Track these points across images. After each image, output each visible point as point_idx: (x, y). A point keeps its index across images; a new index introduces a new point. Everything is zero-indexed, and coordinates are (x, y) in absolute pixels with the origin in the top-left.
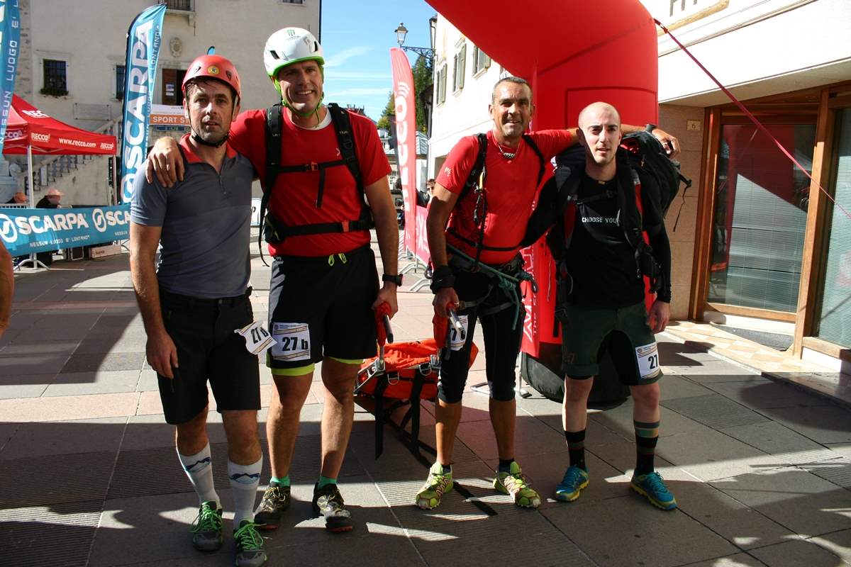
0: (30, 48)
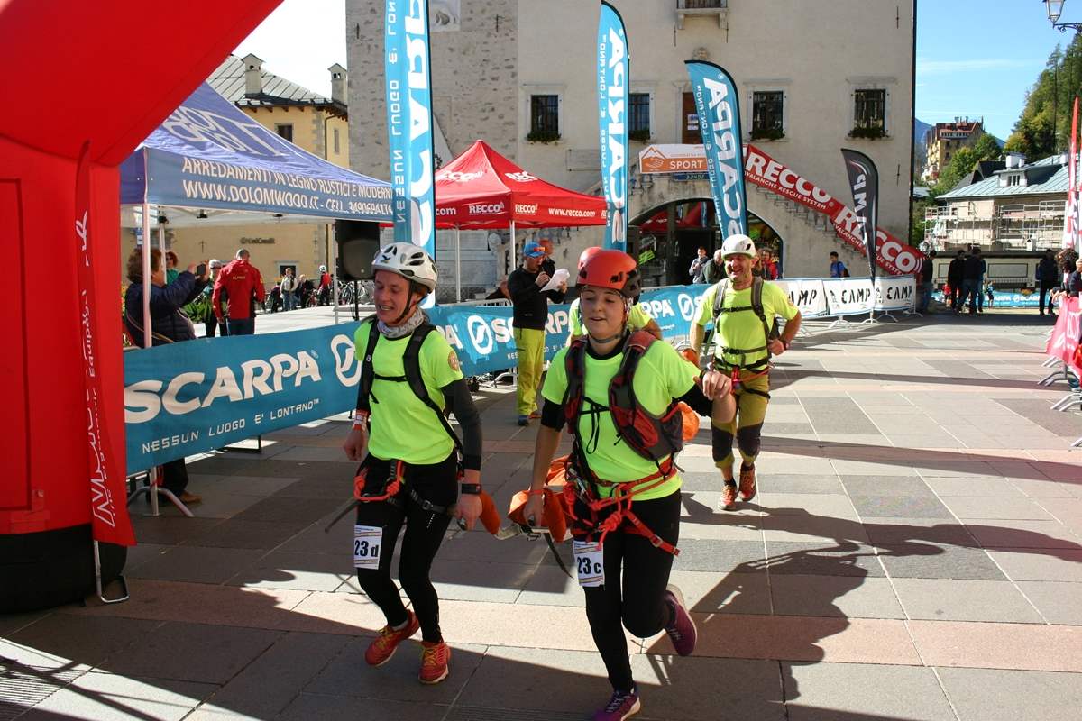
0: (516, 82)
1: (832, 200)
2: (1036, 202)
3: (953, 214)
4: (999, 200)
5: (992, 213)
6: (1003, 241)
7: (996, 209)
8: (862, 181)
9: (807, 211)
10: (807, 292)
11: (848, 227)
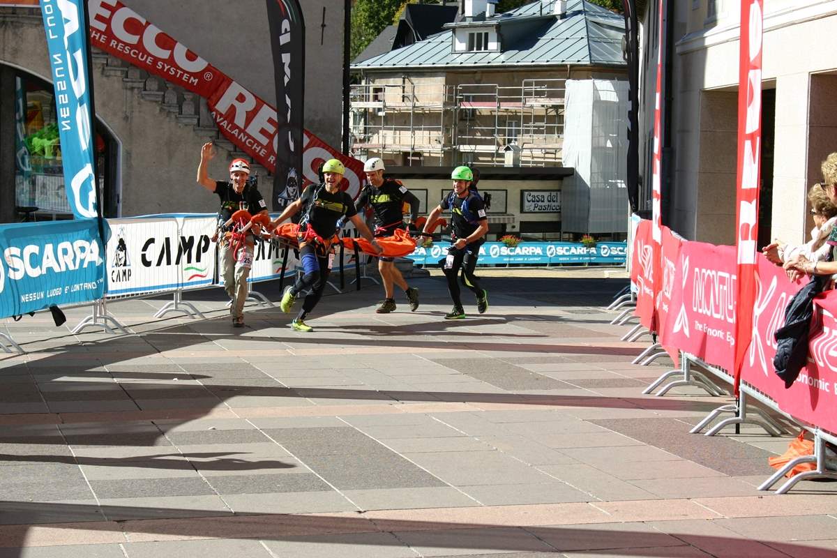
1: (207, 69)
2: (516, 80)
3: (376, 98)
4: (453, 75)
5: (442, 99)
6: (464, 148)
7: (450, 91)
8: (286, 32)
9: (162, 88)
10: (192, 238)
11: (240, 120)
